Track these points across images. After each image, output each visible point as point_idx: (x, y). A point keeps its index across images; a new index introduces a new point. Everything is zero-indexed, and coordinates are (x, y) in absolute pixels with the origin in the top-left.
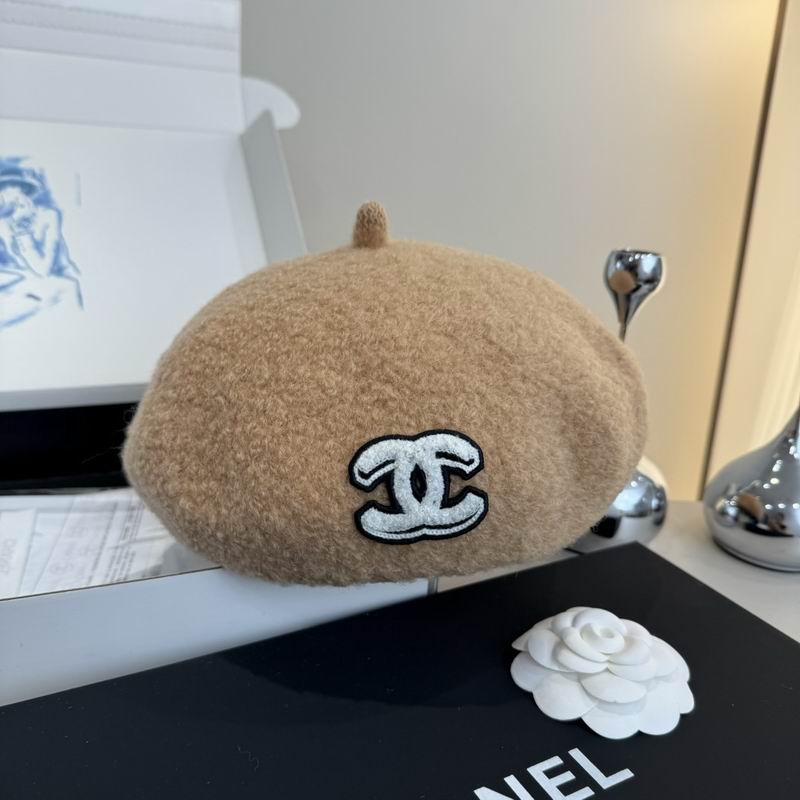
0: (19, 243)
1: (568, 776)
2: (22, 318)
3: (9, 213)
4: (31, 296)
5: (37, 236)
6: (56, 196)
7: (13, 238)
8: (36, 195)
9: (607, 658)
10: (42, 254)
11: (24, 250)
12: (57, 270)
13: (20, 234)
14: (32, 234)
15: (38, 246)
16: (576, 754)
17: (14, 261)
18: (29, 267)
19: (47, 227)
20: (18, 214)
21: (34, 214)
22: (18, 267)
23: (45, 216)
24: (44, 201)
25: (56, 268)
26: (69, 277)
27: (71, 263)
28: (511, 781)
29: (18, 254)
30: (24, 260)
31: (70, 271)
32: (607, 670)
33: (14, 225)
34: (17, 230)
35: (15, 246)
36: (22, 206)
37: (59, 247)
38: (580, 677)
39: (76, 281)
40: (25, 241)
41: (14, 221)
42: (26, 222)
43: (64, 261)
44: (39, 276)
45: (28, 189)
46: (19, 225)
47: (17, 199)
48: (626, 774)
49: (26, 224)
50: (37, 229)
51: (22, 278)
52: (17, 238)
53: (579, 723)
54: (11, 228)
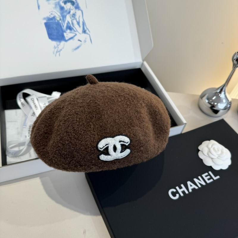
0: (73, 23)
1: (209, 177)
2: (78, 47)
3: (69, 12)
4: (79, 40)
5: (78, 20)
6: (80, 5)
7: (72, 21)
8: (75, 5)
9: (218, 155)
10: (80, 26)
11: (75, 25)
12: (84, 32)
13: (73, 20)
14: (76, 19)
15: (78, 23)
16: (210, 173)
17: (73, 29)
18: (77, 31)
19: (79, 17)
20: (72, 12)
21: (76, 12)
22: (74, 31)
23: (78, 13)
24: (77, 7)
25: (84, 31)
26: (87, 34)
27: (87, 29)
28: (200, 177)
29: (74, 26)
30: (75, 28)
31: (87, 31)
32: (218, 158)
33: (71, 16)
34: (72, 18)
35: (73, 24)
36: (72, 10)
37: (84, 24)
38: (212, 159)
39: (89, 35)
40: (75, 22)
41: (71, 15)
42: (74, 15)
43: (86, 29)
44: (80, 34)
45: (73, 3)
46: (73, 17)
47: (70, 7)
48: (218, 177)
49: (74, 16)
50: (77, 17)
51: (76, 35)
52: (73, 21)
53: (211, 167)
54: (71, 18)
